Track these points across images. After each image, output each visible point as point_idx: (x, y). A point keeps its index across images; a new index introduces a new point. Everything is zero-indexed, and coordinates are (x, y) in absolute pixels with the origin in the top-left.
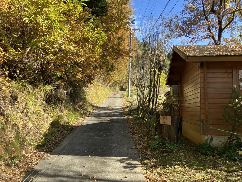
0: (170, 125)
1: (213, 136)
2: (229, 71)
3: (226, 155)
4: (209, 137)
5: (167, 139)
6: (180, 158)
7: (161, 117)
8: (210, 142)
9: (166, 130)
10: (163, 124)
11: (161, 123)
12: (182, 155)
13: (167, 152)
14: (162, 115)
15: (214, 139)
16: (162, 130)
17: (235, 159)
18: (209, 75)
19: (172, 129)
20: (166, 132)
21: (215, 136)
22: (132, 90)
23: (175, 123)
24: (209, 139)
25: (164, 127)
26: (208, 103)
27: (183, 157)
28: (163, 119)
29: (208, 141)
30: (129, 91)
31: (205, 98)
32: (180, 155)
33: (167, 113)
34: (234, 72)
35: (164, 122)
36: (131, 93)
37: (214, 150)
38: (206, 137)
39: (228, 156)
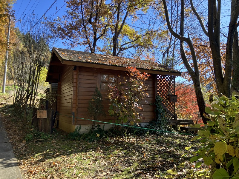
0: (46, 118)
1: (81, 125)
2: (95, 75)
3: (88, 138)
4: (78, 126)
5: (43, 131)
6: (53, 144)
7: (38, 111)
8: (78, 130)
9: (42, 123)
10: (40, 118)
11: (38, 117)
12: (54, 142)
13: (41, 141)
14: (39, 110)
15: (82, 127)
16: (38, 123)
17: (94, 140)
18: (81, 77)
19: (48, 121)
20: (42, 125)
21: (83, 125)
22: (8, 85)
23: (50, 117)
24: (78, 128)
25: (41, 120)
26: (79, 99)
27: (55, 144)
28: (40, 113)
29: (77, 130)
30: (5, 86)
31: (76, 95)
32: (52, 143)
33: (43, 108)
34: (99, 76)
35: (40, 116)
36: (7, 89)
37: (80, 136)
38: (76, 127)
39: (89, 139)
